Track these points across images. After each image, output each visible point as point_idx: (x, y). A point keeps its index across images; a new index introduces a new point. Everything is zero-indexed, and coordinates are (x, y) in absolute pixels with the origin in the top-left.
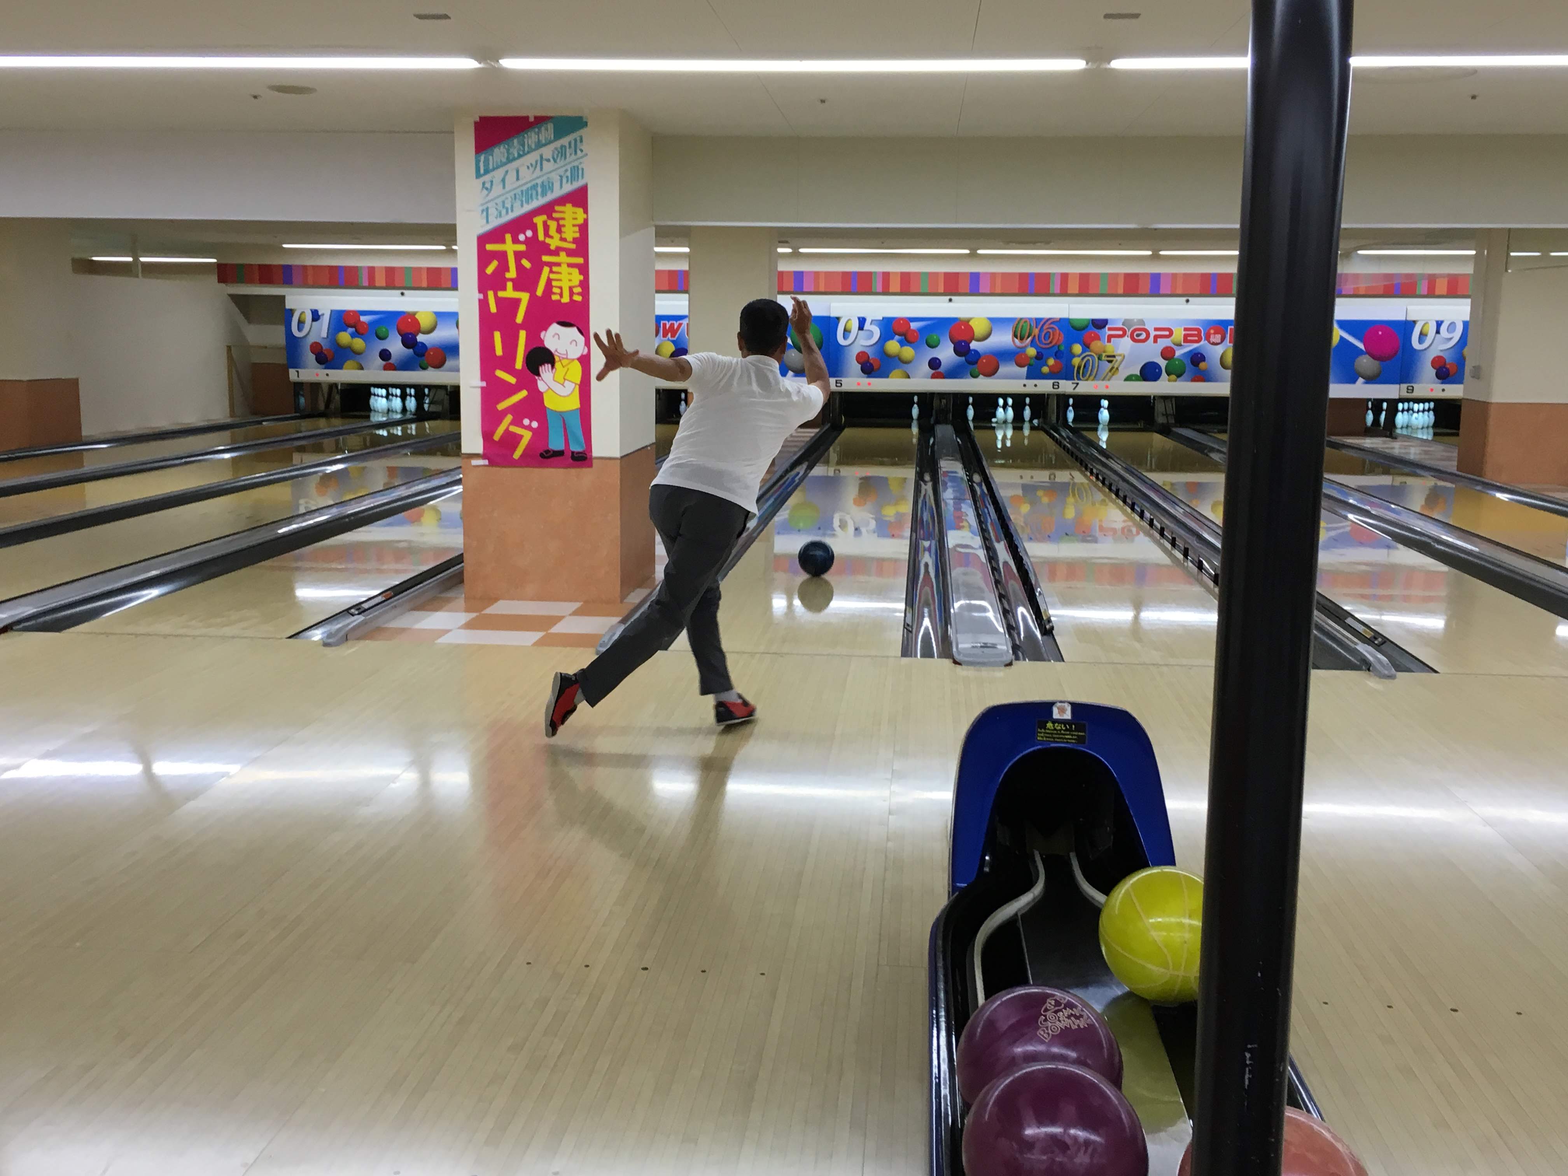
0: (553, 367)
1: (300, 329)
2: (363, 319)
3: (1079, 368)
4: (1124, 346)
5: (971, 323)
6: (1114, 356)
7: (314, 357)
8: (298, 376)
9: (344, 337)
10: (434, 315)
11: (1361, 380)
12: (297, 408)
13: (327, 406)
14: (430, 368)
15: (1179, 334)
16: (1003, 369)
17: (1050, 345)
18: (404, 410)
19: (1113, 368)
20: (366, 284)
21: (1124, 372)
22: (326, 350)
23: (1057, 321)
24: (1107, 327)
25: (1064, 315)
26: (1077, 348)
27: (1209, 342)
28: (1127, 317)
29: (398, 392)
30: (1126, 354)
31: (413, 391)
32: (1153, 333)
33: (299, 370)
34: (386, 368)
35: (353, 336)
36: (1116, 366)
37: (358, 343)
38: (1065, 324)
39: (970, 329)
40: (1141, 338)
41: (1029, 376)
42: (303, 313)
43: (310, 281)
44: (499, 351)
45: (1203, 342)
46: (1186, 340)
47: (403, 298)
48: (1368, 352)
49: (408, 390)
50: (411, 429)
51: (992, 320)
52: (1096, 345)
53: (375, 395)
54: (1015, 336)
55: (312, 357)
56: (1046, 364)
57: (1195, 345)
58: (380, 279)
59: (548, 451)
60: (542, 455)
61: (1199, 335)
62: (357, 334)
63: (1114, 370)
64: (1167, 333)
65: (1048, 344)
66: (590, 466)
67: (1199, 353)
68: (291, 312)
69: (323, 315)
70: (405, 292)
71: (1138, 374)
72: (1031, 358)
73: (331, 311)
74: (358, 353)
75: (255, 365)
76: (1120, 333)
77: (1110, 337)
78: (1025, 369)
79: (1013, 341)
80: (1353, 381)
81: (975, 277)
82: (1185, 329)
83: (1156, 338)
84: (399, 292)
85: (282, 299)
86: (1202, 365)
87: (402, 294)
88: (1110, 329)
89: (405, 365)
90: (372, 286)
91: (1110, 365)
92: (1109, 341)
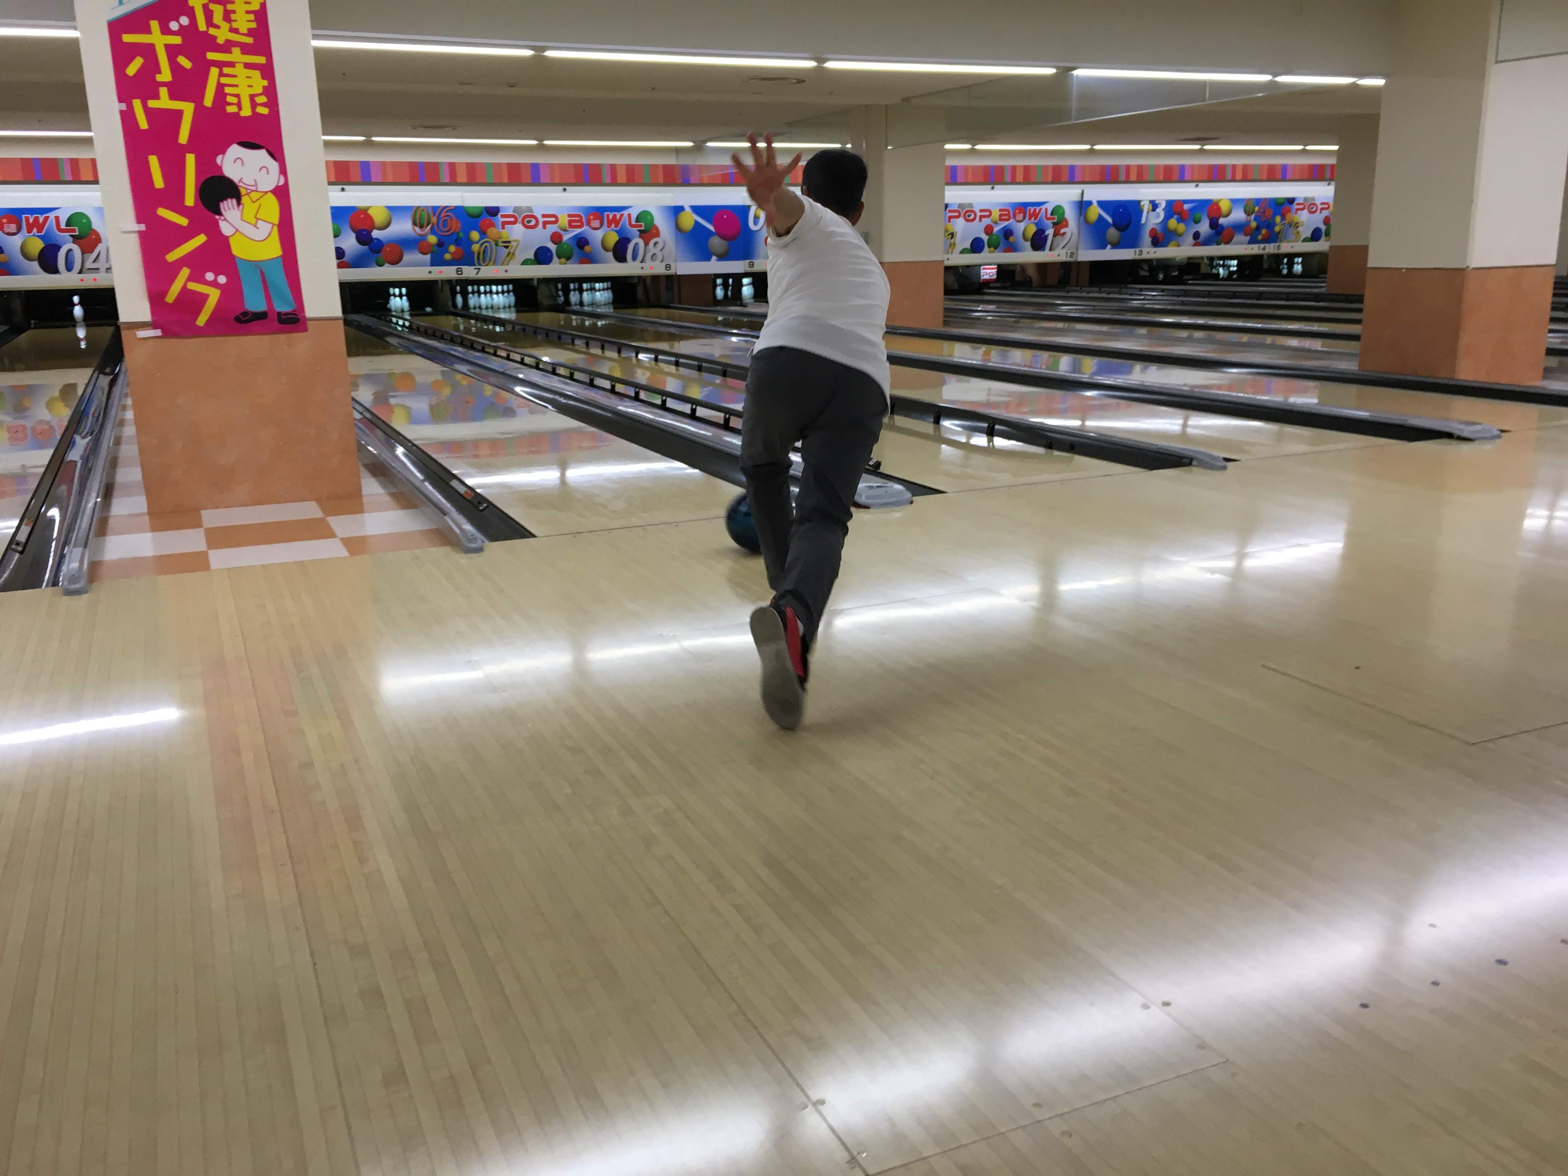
0: (239, 203)
3: (479, 254)
4: (517, 232)
5: (370, 212)
6: (509, 242)
11: (714, 258)
15: (564, 221)
16: (408, 257)
17: (450, 233)
19: (509, 253)
21: (521, 256)
23: (451, 210)
24: (500, 214)
25: (459, 203)
26: (475, 235)
27: (590, 226)
28: (517, 205)
30: (520, 239)
32: (541, 220)
36: (512, 251)
38: (459, 211)
39: (369, 218)
40: (531, 224)
41: (433, 264)
44: (159, 182)
45: (585, 228)
46: (571, 226)
48: (718, 233)
51: (390, 208)
52: (491, 231)
54: (414, 224)
56: (447, 252)
57: (578, 231)
59: (246, 313)
60: (238, 320)
61: (580, 221)
63: (511, 255)
64: (553, 219)
65: (447, 231)
66: (305, 329)
67: (584, 238)
71: (532, 257)
72: (433, 245)
76: (513, 219)
77: (504, 224)
78: (428, 257)
79: (414, 230)
80: (708, 259)
81: (365, 165)
82: (569, 216)
83: (545, 224)
86: (587, 248)
88: (503, 216)
91: (506, 251)
92: (503, 228)
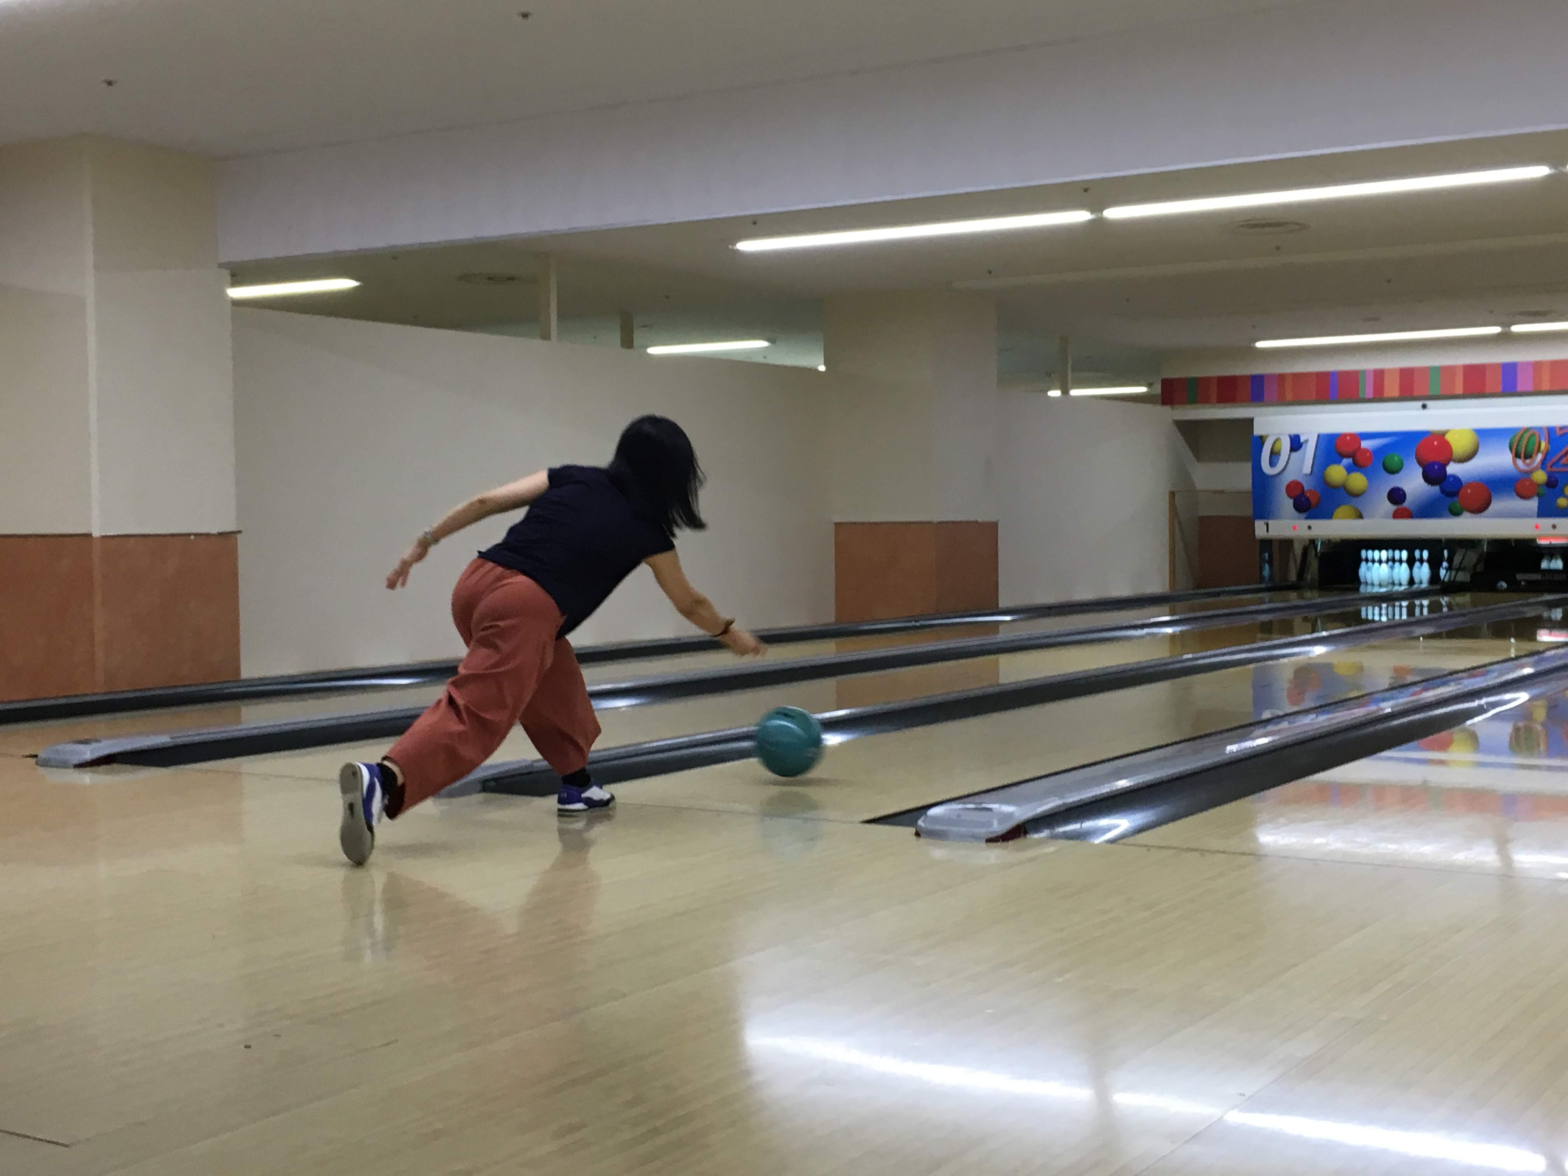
1: (1272, 464)
2: (1365, 444)
7: (1291, 501)
8: (1267, 530)
9: (1337, 473)
10: (1473, 433)
12: (1262, 579)
13: (1301, 574)
14: (1466, 514)
18: (1411, 581)
20: (1371, 395)
22: (1310, 491)
29: (1405, 554)
31: (1425, 554)
33: (1270, 522)
34: (1396, 515)
35: (1349, 470)
37: (1358, 481)
42: (1277, 440)
43: (1289, 396)
47: (1425, 412)
49: (1417, 553)
50: (1422, 606)
53: (1367, 560)
55: (1288, 504)
58: (1392, 387)
62: (1356, 466)
68: (1261, 440)
69: (1307, 441)
70: (1429, 403)
73: (1319, 436)
74: (1357, 495)
75: (1202, 519)
84: (1420, 403)
85: (1250, 422)
87: (1424, 407)
89: (1427, 510)
90: (1379, 397)
